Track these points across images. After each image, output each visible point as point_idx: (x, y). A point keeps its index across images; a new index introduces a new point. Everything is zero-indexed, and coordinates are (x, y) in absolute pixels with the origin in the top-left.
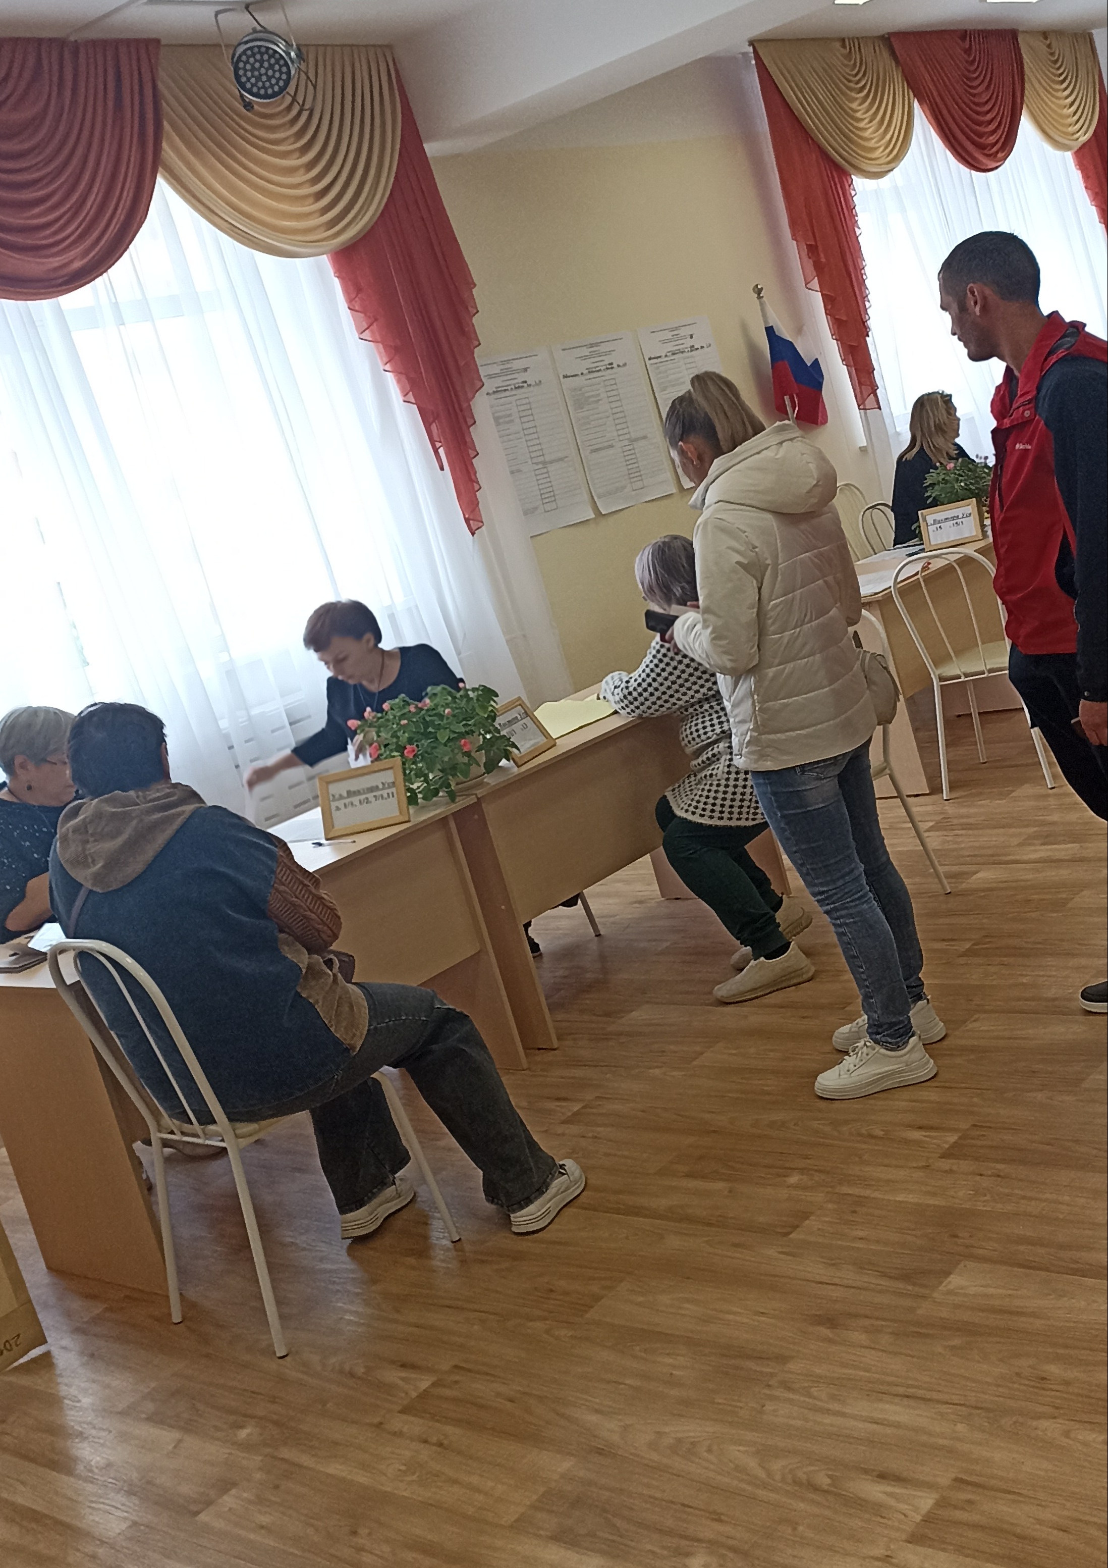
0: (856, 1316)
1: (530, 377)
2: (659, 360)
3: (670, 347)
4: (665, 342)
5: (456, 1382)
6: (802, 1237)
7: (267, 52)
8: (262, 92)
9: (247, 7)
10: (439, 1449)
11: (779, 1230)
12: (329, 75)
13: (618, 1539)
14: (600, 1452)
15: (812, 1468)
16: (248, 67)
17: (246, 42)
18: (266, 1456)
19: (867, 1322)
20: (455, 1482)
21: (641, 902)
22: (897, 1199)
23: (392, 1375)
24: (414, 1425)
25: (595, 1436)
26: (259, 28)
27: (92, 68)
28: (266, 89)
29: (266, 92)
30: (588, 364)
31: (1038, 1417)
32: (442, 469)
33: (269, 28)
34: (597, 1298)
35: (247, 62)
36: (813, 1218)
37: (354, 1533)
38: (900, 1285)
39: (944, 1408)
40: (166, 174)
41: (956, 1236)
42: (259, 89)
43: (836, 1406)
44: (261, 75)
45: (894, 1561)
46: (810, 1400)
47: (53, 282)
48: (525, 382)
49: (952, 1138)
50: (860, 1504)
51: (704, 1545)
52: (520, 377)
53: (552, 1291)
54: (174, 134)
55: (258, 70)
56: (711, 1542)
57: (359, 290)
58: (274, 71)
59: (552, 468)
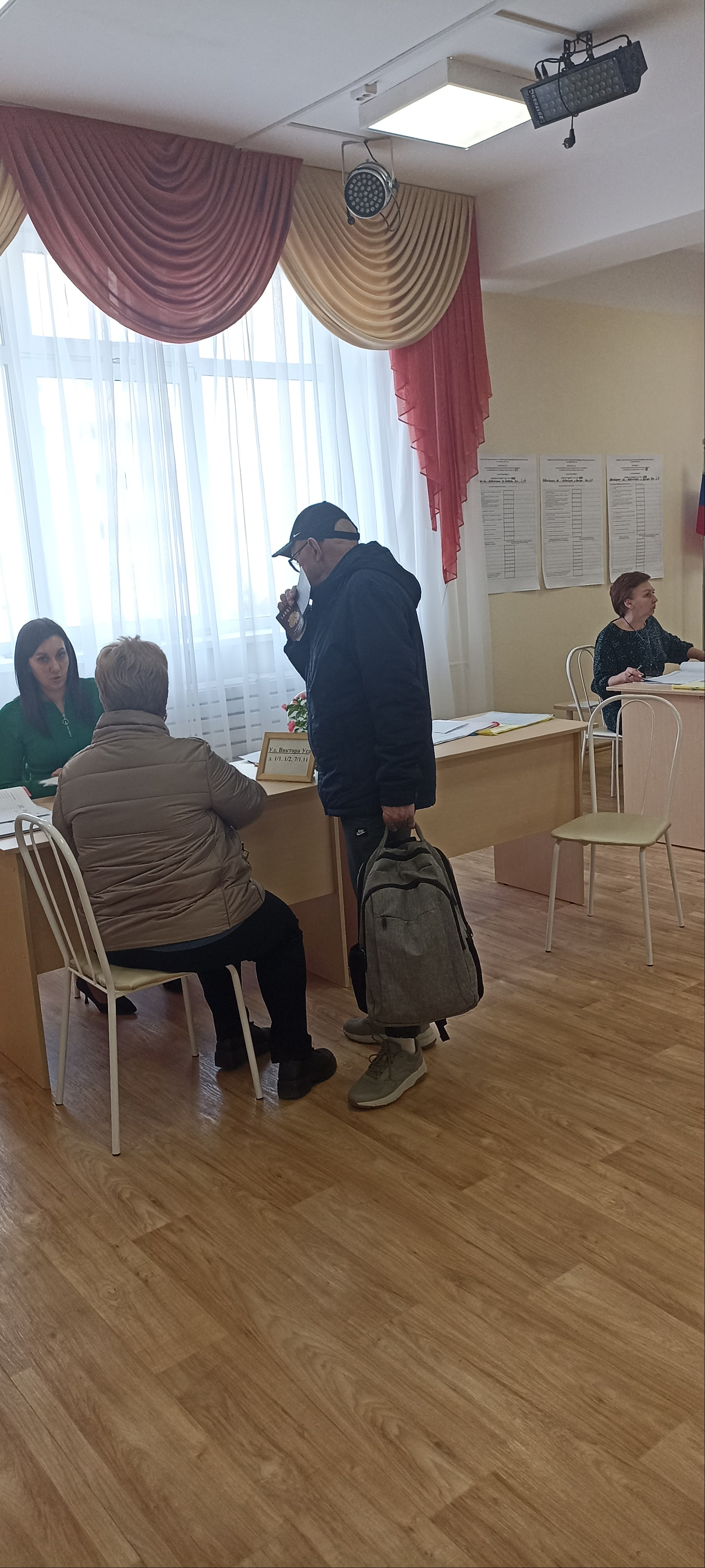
0: (481, 1283)
1: (518, 476)
2: (618, 482)
3: (628, 474)
4: (626, 469)
5: (182, 1230)
6: (471, 1195)
7: (371, 179)
8: (362, 210)
9: (365, 142)
10: (143, 1285)
11: (457, 1182)
12: (423, 211)
13: (223, 1421)
14: (248, 1334)
15: (390, 1414)
16: (356, 189)
17: (359, 169)
18: (33, 1244)
19: (488, 1292)
20: (139, 1318)
21: (480, 880)
22: (554, 1187)
23: (144, 1207)
24: (135, 1255)
25: (250, 1317)
26: (371, 160)
27: (247, 173)
28: (365, 209)
29: (365, 211)
30: (564, 474)
31: (582, 1437)
32: (435, 529)
33: (379, 162)
34: (307, 1195)
35: (355, 185)
36: (486, 1180)
37: (53, 1336)
38: (524, 1266)
39: (511, 1398)
40: (284, 263)
41: (585, 1237)
42: (361, 207)
43: (431, 1361)
44: (364, 196)
45: (413, 1535)
46: (415, 1348)
47: (186, 331)
48: (514, 478)
49: (617, 1147)
50: (412, 1466)
51: (282, 1455)
52: (512, 474)
53: (280, 1176)
54: (297, 234)
55: (363, 192)
56: (288, 1455)
57: (407, 383)
58: (374, 195)
59: (518, 546)
